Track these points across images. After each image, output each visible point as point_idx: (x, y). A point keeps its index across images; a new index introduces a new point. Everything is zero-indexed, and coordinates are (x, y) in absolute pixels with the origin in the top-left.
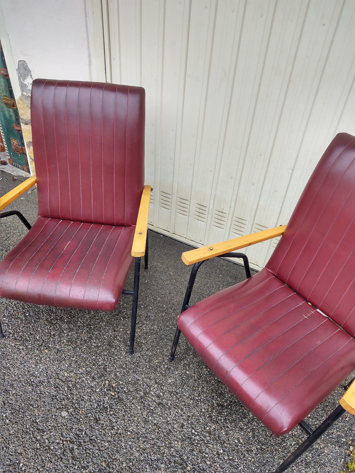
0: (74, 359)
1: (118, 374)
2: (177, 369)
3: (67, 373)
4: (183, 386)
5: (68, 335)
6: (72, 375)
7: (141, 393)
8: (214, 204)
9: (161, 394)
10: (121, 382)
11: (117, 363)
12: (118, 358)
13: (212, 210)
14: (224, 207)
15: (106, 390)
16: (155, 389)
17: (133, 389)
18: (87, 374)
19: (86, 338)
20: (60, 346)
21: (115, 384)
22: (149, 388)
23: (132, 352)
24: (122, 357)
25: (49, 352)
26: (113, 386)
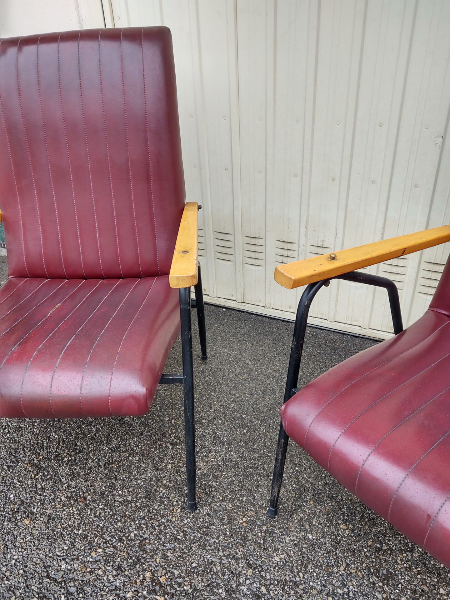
0: (80, 532)
1: (169, 554)
2: (287, 531)
3: (67, 563)
4: (306, 567)
5: (69, 486)
6: (76, 566)
7: (220, 591)
8: (306, 236)
9: (263, 589)
10: (176, 572)
11: (167, 531)
12: (167, 520)
13: (304, 246)
14: (325, 237)
15: (147, 592)
16: (249, 579)
17: (203, 584)
18: (107, 562)
19: (104, 488)
20: (54, 508)
21: (164, 577)
22: (237, 578)
23: (194, 507)
24: (174, 519)
25: (32, 523)
26: (160, 582)
